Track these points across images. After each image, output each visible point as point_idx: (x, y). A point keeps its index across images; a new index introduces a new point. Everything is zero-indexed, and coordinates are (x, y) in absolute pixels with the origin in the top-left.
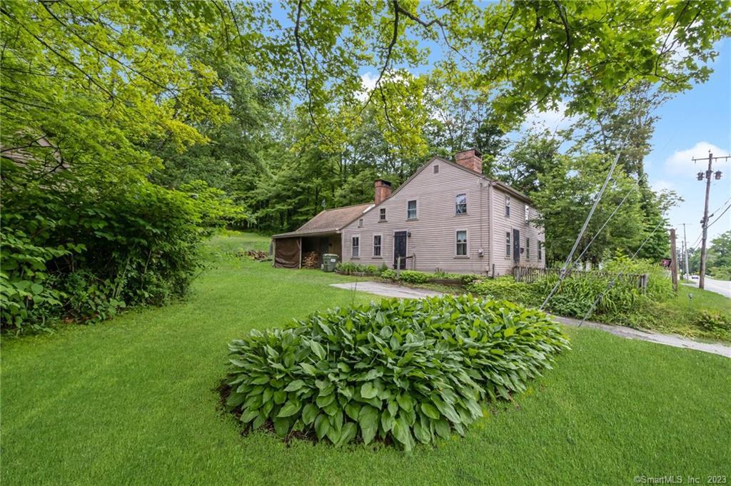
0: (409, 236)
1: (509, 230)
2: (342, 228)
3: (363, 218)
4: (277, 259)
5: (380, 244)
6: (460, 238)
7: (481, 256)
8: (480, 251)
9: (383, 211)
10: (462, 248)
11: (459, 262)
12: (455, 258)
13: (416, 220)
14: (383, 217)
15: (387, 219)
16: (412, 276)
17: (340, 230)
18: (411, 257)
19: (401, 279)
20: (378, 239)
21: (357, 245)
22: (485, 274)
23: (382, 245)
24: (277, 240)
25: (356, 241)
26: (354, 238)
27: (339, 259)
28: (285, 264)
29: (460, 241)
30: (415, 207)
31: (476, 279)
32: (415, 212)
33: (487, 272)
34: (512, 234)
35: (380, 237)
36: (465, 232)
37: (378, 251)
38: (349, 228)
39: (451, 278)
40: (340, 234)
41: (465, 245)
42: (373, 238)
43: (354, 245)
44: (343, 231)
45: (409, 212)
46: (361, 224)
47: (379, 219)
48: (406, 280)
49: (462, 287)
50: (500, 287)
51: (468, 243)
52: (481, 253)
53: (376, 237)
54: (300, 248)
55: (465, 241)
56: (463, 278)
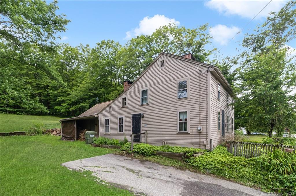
0: (143, 117)
1: (219, 111)
2: (99, 113)
3: (111, 105)
4: (63, 134)
5: (122, 124)
6: (181, 117)
7: (199, 132)
8: (199, 128)
9: (124, 99)
10: (183, 126)
11: (180, 137)
12: (178, 134)
13: (148, 105)
14: (124, 104)
15: (127, 105)
16: (143, 150)
17: (97, 114)
18: (144, 133)
19: (135, 152)
20: (121, 120)
21: (108, 125)
22: (203, 147)
23: (124, 125)
24: (63, 122)
25: (107, 122)
26: (106, 120)
27: (97, 135)
28: (67, 137)
29: (181, 120)
30: (147, 96)
31: (197, 153)
32: (146, 99)
33: (205, 146)
34: (221, 113)
35: (122, 118)
36: (186, 112)
37: (121, 128)
38: (103, 113)
39: (175, 151)
40: (98, 118)
41: (186, 123)
42: (118, 119)
43: (106, 125)
44: (99, 115)
45: (142, 98)
46: (110, 110)
47: (121, 105)
48: (138, 152)
49: (184, 161)
50: (221, 162)
51: (188, 121)
52: (200, 130)
53: (120, 119)
54: (76, 127)
55: (186, 120)
56: (185, 153)
